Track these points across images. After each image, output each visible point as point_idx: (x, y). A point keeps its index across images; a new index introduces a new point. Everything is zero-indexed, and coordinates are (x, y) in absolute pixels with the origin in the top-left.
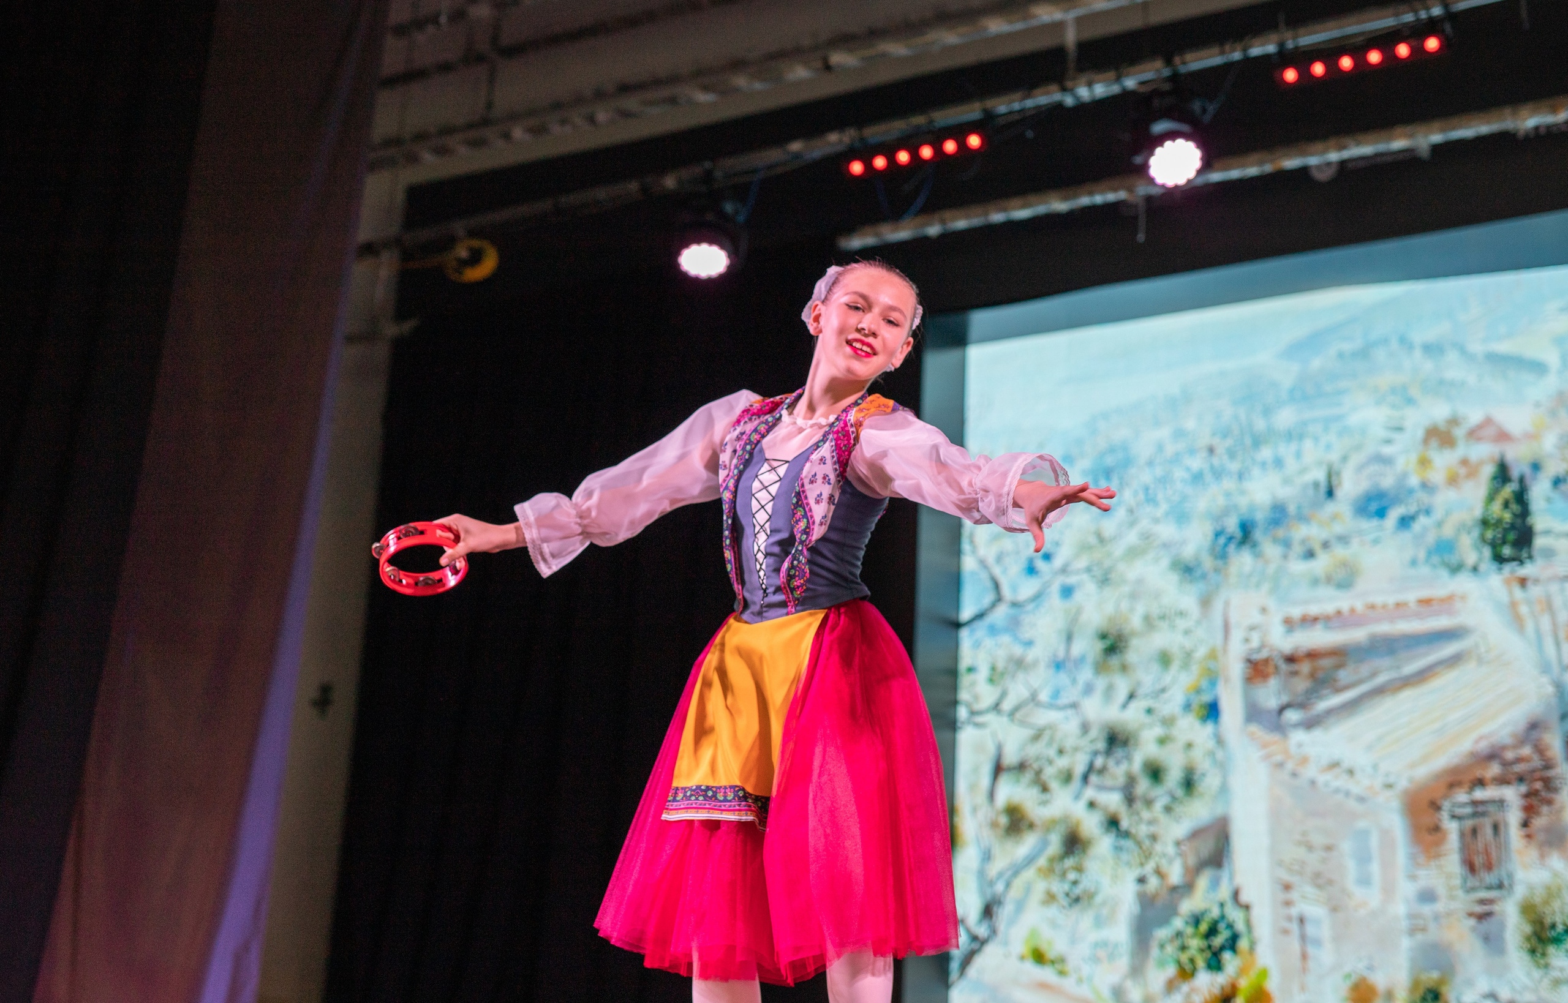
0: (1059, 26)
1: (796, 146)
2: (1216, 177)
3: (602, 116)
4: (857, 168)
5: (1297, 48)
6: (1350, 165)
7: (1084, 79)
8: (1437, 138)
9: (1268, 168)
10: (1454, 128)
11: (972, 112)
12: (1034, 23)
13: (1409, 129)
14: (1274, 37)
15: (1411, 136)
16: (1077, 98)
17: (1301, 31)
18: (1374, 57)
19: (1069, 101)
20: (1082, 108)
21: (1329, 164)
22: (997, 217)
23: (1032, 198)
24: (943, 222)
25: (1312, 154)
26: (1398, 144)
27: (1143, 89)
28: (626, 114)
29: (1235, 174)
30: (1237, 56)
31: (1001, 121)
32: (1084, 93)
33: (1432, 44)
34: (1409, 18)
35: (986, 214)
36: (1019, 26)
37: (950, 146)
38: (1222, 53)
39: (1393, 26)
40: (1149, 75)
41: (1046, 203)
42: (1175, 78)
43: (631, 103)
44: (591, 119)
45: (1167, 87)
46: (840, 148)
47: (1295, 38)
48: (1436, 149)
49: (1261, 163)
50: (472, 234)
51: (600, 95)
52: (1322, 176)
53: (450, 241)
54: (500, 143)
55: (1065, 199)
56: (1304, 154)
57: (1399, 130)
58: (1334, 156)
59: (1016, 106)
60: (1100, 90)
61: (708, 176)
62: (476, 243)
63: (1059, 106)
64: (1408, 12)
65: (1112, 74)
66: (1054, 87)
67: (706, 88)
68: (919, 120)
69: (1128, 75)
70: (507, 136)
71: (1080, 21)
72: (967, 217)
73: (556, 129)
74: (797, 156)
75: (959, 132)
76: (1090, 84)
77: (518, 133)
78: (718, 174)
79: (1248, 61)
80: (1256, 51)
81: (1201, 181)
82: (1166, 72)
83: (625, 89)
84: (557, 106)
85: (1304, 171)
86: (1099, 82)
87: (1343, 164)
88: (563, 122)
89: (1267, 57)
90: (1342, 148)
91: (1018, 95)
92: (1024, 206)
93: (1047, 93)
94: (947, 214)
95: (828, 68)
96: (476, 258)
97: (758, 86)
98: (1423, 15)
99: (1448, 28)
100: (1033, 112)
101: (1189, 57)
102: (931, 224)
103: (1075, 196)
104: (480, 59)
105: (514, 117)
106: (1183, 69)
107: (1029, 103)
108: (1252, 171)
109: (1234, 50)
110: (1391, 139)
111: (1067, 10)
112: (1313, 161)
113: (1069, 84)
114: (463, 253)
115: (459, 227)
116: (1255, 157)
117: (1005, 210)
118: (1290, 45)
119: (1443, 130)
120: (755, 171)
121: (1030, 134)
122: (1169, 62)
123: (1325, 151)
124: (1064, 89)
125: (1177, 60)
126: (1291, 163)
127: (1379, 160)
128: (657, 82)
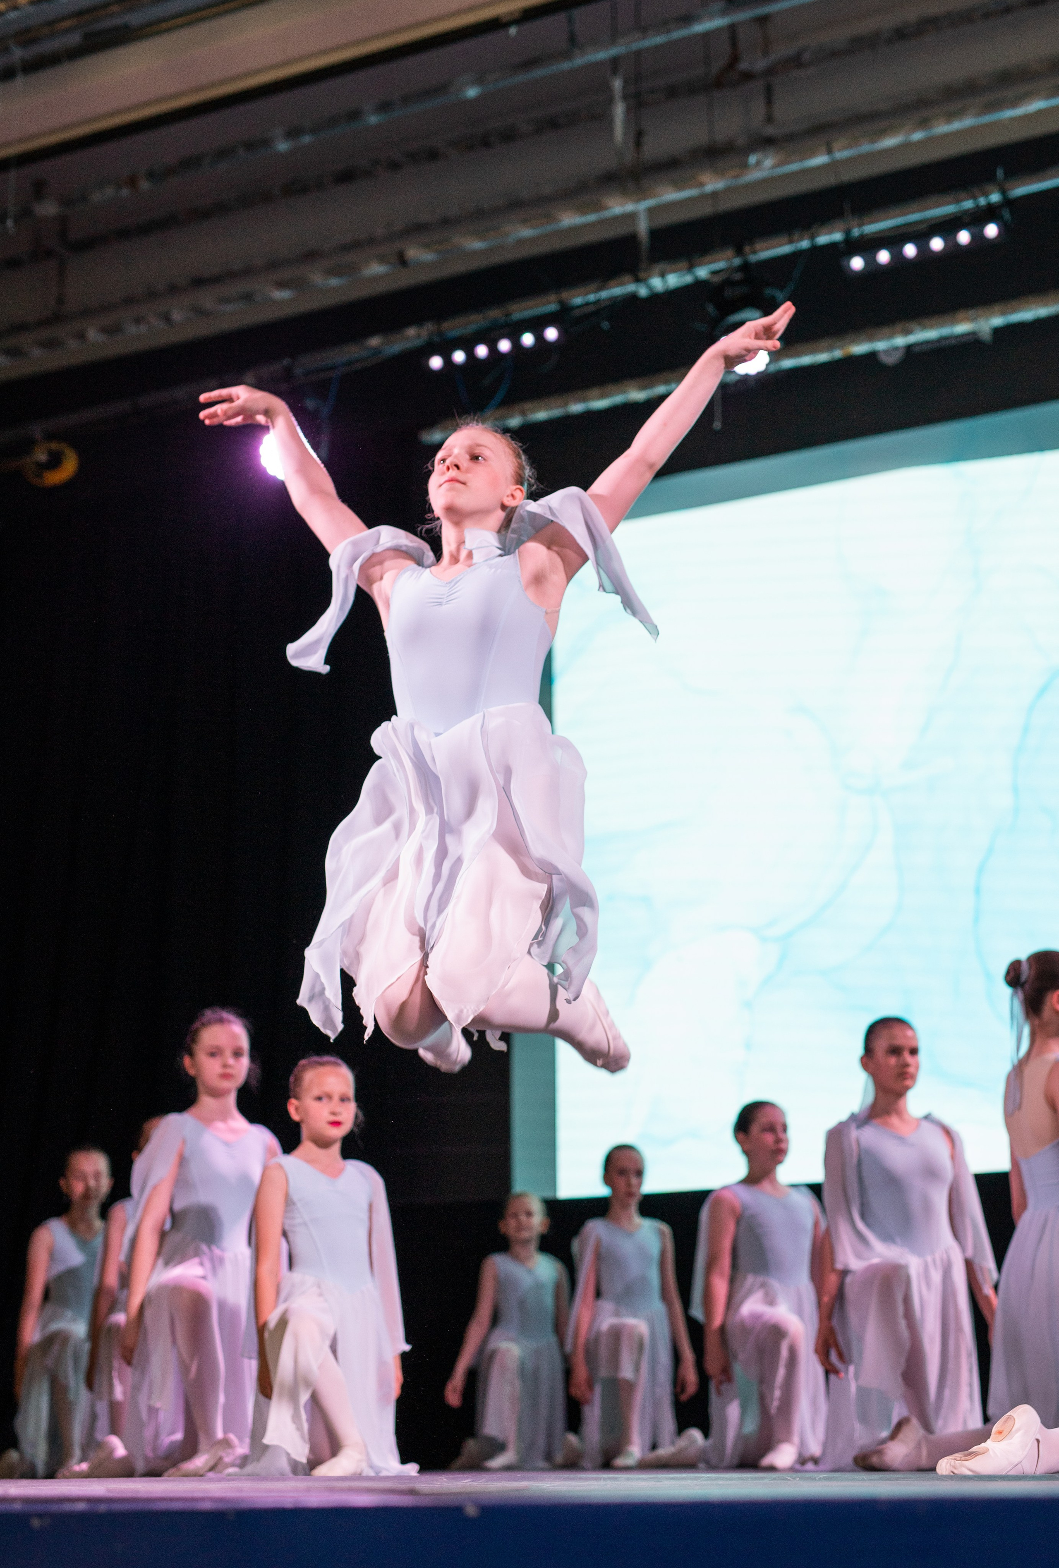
0: (631, 217)
1: (374, 341)
2: (788, 363)
3: (177, 316)
4: (436, 362)
5: (862, 236)
6: (916, 349)
7: (658, 267)
8: (998, 321)
9: (838, 354)
10: (1014, 311)
11: (548, 305)
12: (607, 214)
13: (971, 313)
14: (840, 224)
15: (973, 320)
16: (650, 288)
17: (866, 219)
18: (937, 244)
19: (643, 292)
20: (655, 298)
21: (896, 349)
22: (576, 408)
23: (610, 388)
24: (523, 413)
25: (879, 340)
26: (962, 328)
27: (716, 279)
28: (200, 312)
29: (806, 360)
30: (805, 244)
31: (577, 313)
32: (657, 283)
33: (991, 230)
34: (968, 204)
35: (566, 405)
36: (591, 218)
37: (528, 339)
38: (791, 241)
39: (954, 214)
40: (720, 265)
41: (624, 392)
42: (746, 267)
43: (207, 299)
44: (167, 318)
45: (738, 276)
46: (417, 343)
47: (860, 225)
48: (997, 332)
49: (830, 349)
50: (50, 437)
51: (173, 289)
52: (890, 360)
53: (27, 446)
54: (73, 344)
55: (642, 388)
56: (871, 339)
57: (961, 314)
58: (900, 341)
59: (592, 297)
60: (674, 280)
61: (288, 370)
62: (54, 446)
63: (633, 297)
64: (967, 199)
65: (684, 264)
66: (628, 278)
67: (281, 285)
68: (495, 313)
69: (700, 265)
70: (81, 336)
71: (651, 211)
72: (547, 408)
73: (132, 329)
74: (376, 351)
75: (537, 325)
76: (663, 275)
77: (93, 334)
78: (298, 371)
79: (815, 250)
80: (823, 239)
81: (773, 368)
82: (737, 261)
83: (199, 282)
84: (130, 301)
85: (872, 356)
86: (673, 271)
87: (909, 348)
88: (138, 321)
89: (833, 246)
90: (907, 332)
91: (592, 287)
92: (602, 397)
93: (621, 284)
94: (527, 406)
95: (402, 260)
96: (55, 461)
97: (334, 282)
98: (982, 201)
99: (1006, 214)
100: (608, 303)
101: (758, 246)
102: (512, 416)
103: (651, 386)
104: (49, 254)
105: (87, 313)
106: (753, 258)
107: (604, 294)
108: (823, 357)
109: (801, 239)
110: (954, 322)
111: (638, 201)
112: (880, 345)
113: (642, 275)
114: (42, 456)
115: (37, 431)
116: (825, 343)
117: (584, 400)
118: (856, 232)
119: (1003, 313)
120: (334, 368)
121: (605, 325)
122: (739, 252)
123: (891, 336)
124: (638, 280)
125: (747, 249)
126: (859, 349)
127: (943, 343)
128: (231, 275)
